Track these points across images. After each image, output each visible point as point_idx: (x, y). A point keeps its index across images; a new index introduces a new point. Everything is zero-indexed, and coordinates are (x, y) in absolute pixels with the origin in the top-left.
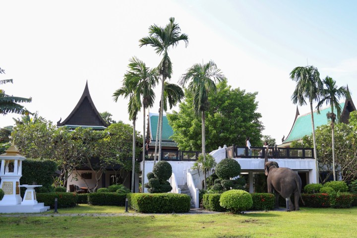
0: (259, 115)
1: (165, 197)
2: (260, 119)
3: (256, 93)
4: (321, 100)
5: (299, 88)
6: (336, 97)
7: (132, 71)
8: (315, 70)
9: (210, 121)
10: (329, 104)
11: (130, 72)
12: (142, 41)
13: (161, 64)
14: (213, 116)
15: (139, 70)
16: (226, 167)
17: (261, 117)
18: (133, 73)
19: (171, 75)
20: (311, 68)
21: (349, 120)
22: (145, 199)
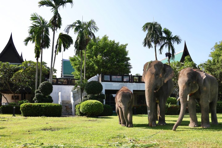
0: (129, 59)
1: (42, 105)
2: (129, 61)
3: (127, 45)
4: (162, 45)
5: (148, 36)
6: (172, 42)
7: (34, 23)
8: (159, 25)
9: (94, 60)
10: (167, 47)
11: (33, 24)
12: (40, 3)
13: (52, 18)
14: (97, 58)
15: (39, 23)
16: (91, 86)
17: (130, 60)
18: (35, 25)
19: (61, 26)
20: (156, 24)
21: (185, 61)
22: (26, 106)
